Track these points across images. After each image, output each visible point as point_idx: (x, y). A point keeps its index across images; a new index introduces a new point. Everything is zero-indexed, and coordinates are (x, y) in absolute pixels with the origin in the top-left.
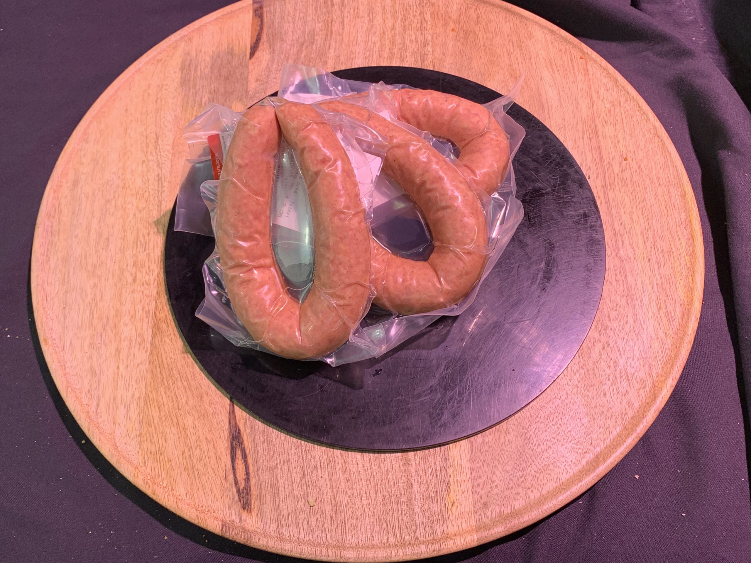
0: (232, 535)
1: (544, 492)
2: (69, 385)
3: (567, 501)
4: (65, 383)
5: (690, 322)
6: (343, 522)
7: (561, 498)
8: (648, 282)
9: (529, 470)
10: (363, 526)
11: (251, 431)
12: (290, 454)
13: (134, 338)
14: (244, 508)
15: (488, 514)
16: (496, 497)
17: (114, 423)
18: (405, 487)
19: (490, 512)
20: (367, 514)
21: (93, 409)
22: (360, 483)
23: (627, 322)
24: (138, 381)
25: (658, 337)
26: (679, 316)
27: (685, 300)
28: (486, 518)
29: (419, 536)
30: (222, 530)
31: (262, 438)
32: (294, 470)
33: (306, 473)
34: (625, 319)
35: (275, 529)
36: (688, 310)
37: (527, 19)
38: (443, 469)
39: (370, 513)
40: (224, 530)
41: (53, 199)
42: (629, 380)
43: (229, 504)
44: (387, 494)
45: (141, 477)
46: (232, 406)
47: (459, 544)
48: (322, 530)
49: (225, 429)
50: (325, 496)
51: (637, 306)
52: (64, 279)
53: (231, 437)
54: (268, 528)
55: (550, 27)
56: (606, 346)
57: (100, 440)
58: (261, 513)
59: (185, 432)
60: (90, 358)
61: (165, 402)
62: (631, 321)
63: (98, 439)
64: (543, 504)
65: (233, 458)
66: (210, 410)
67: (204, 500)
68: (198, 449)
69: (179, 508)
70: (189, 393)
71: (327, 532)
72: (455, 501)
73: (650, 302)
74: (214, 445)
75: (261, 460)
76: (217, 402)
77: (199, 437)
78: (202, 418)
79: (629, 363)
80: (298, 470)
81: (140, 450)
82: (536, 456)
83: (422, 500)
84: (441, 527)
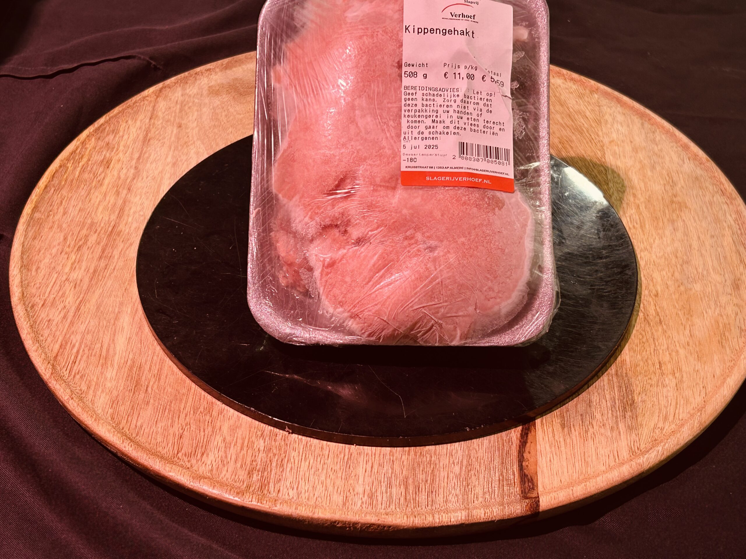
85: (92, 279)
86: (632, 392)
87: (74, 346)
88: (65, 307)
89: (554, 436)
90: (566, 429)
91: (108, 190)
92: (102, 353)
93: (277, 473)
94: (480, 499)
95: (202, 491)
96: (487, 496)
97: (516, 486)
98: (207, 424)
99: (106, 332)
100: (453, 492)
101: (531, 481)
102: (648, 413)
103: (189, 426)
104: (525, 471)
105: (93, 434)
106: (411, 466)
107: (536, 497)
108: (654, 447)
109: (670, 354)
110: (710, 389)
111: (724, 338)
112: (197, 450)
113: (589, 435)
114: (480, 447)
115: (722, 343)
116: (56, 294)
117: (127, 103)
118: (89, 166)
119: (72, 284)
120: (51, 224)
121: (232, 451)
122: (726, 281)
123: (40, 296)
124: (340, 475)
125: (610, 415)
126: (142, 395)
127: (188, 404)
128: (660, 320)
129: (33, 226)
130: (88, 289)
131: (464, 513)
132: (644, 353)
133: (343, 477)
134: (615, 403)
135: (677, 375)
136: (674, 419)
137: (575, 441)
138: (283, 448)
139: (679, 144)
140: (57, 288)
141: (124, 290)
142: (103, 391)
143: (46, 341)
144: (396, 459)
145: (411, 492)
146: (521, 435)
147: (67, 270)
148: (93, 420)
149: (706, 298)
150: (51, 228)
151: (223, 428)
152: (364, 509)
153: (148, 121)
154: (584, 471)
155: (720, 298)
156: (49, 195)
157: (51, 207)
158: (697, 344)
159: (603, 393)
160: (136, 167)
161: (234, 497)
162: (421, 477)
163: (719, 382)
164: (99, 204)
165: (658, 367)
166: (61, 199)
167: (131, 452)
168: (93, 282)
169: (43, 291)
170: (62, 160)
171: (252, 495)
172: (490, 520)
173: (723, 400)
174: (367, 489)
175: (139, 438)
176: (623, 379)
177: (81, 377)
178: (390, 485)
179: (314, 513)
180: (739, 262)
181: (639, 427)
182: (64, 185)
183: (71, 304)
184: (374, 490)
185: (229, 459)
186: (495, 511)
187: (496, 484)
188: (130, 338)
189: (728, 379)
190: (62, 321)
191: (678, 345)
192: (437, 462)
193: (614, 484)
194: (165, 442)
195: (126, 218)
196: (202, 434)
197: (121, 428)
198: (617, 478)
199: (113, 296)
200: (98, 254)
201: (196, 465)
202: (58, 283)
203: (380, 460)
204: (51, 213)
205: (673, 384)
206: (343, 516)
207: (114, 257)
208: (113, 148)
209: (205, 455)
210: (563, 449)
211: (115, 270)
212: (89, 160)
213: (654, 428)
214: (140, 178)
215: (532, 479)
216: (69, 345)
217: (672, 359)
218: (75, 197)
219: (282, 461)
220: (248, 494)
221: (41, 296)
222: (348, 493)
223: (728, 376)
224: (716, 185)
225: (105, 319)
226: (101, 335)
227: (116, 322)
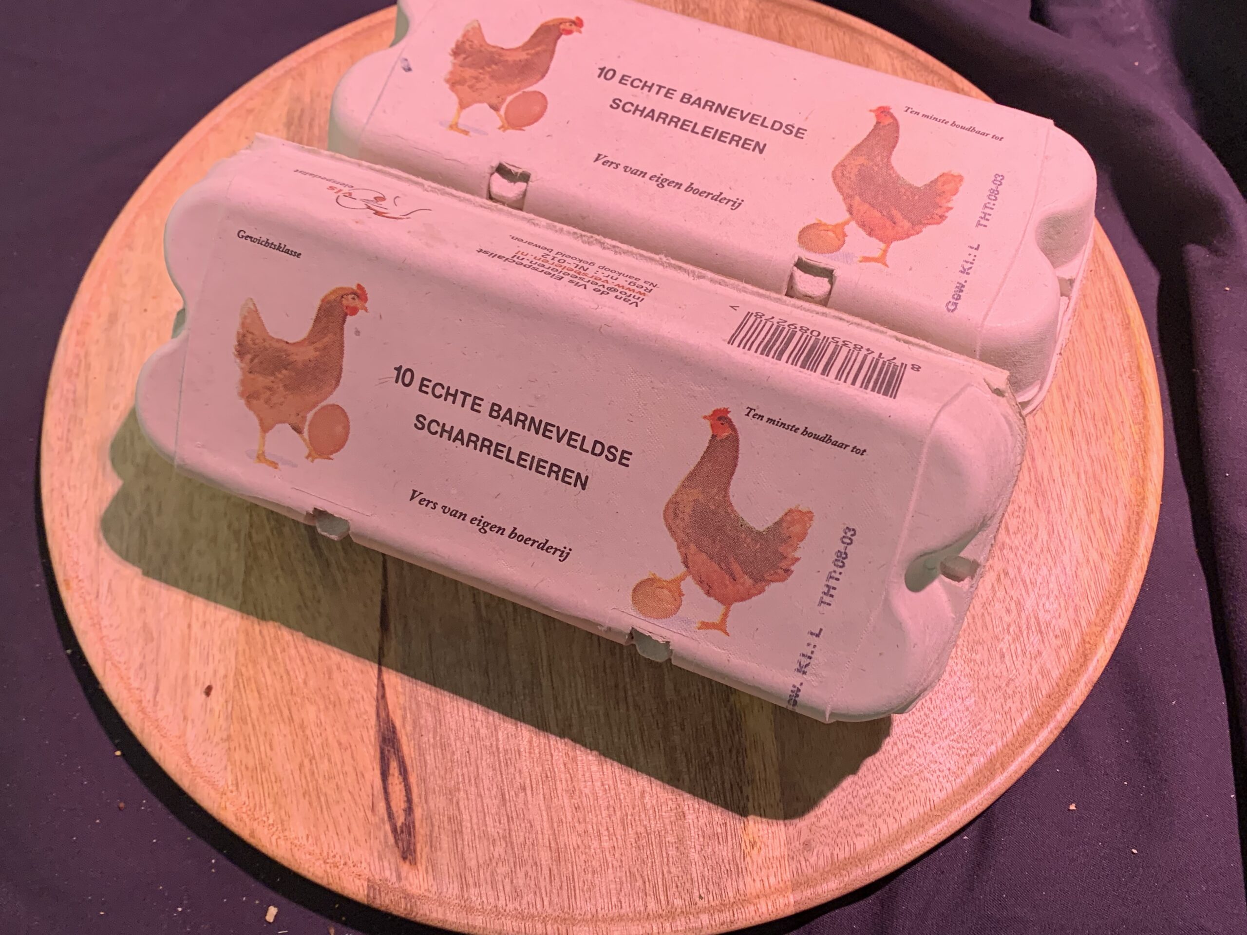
0: (385, 902)
1: (904, 821)
2: (107, 657)
3: (943, 837)
4: (101, 654)
5: (1141, 534)
6: (571, 879)
7: (932, 831)
8: (1070, 470)
9: (879, 785)
10: (604, 884)
11: (414, 728)
12: (480, 766)
13: (215, 576)
14: (404, 858)
15: (813, 860)
16: (825, 832)
17: (185, 718)
18: (673, 819)
19: (815, 858)
20: (610, 865)
21: (149, 695)
22: (598, 812)
23: (1036, 535)
24: (223, 648)
25: (1088, 560)
26: (1123, 525)
27: (1133, 497)
28: (809, 867)
29: (697, 899)
30: (368, 896)
31: (432, 740)
32: (487, 792)
33: (507, 797)
34: (1034, 530)
35: (456, 891)
36: (1138, 513)
37: (862, 33)
38: (735, 787)
39: (615, 862)
40: (372, 895)
41: (76, 345)
42: (1041, 633)
43: (379, 852)
44: (642, 830)
45: (231, 809)
46: (381, 688)
47: (764, 909)
48: (535, 893)
49: (369, 726)
50: (540, 836)
51: (1053, 509)
52: (96, 479)
53: (381, 739)
54: (445, 890)
55: (900, 47)
56: (1002, 576)
57: (161, 748)
58: (433, 865)
59: (303, 732)
60: (143, 610)
61: (269, 682)
62: (1043, 535)
63: (157, 747)
64: (903, 842)
65: (385, 775)
66: (345, 695)
67: (337, 845)
68: (326, 761)
69: (296, 860)
70: (309, 668)
71: (544, 895)
72: (757, 840)
73: (1074, 503)
74: (352, 754)
75: (432, 777)
76: (356, 681)
77: (327, 740)
78: (331, 707)
79: (1041, 605)
80: (494, 792)
81: (229, 763)
82: (890, 762)
83: (701, 839)
84: (735, 884)
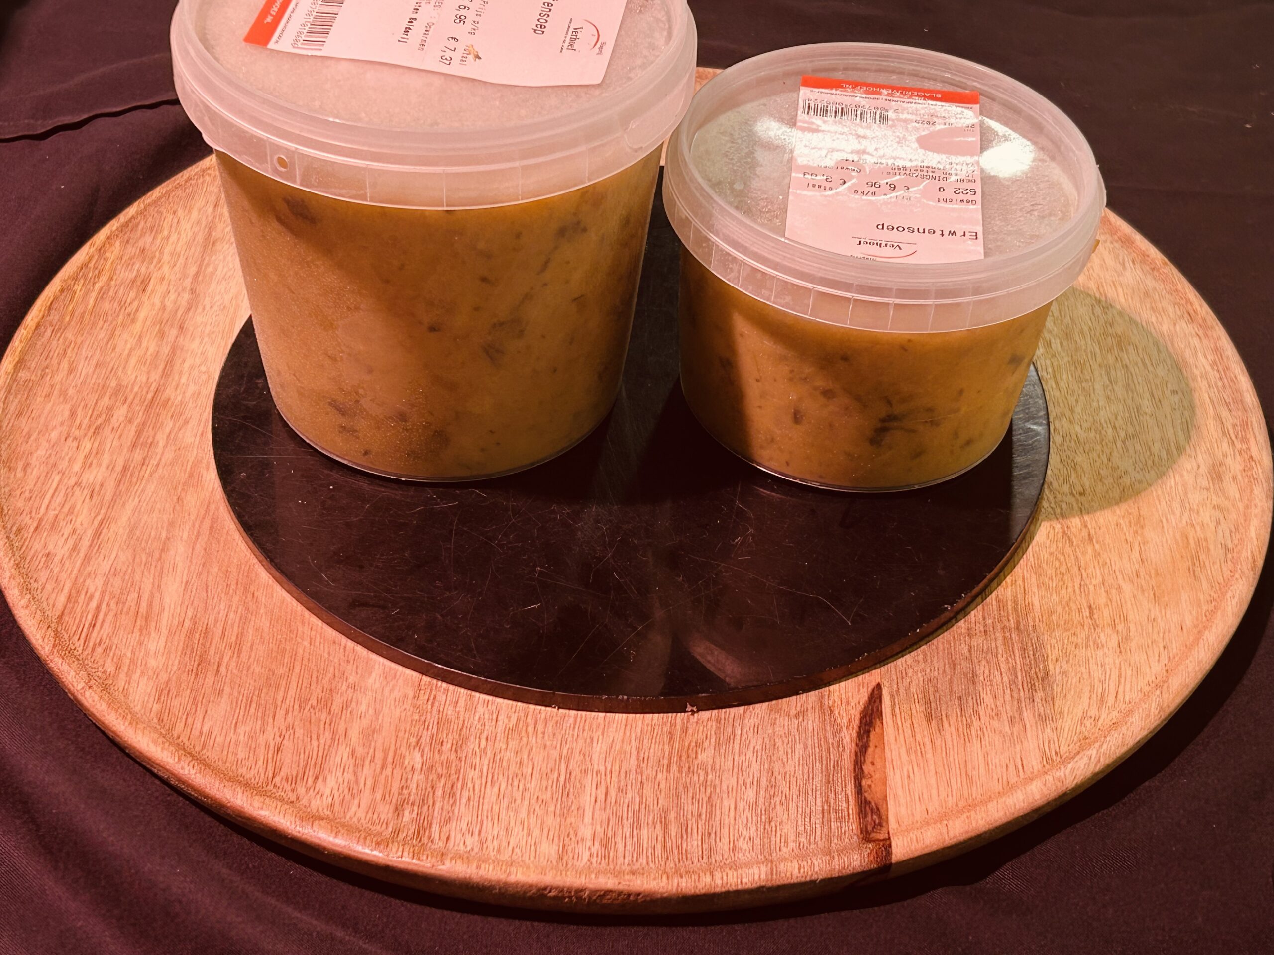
85: (120, 481)
86: (1045, 659)
87: (91, 598)
88: (74, 531)
89: (914, 736)
90: (934, 723)
91: (145, 329)
92: (141, 610)
93: (446, 807)
94: (792, 845)
95: (317, 841)
96: (803, 839)
97: (851, 820)
98: (322, 726)
99: (146, 573)
100: (745, 833)
101: (877, 811)
102: (1072, 693)
103: (291, 731)
104: (866, 795)
105: (126, 747)
106: (673, 791)
107: (884, 840)
108: (1083, 750)
109: (1107, 592)
110: (1175, 650)
111: (1197, 564)
112: (307, 772)
113: (973, 732)
114: (790, 756)
115: (1194, 571)
116: (58, 509)
117: (174, 181)
118: (112, 290)
119: (85, 492)
120: (46, 390)
121: (367, 771)
122: (1199, 467)
123: (31, 513)
124: (552, 809)
125: (1008, 697)
126: (210, 680)
127: (290, 693)
128: (1089, 535)
129: (16, 395)
130: (114, 500)
131: (764, 869)
132: (1064, 591)
133: (558, 812)
134: (1017, 677)
135: (1120, 627)
136: (1116, 701)
137: (951, 743)
138: (454, 764)
139: (1116, 237)
140: (59, 499)
141: (175, 498)
142: (142, 673)
143: (43, 589)
144: (648, 779)
145: (673, 834)
146: (859, 734)
147: (77, 467)
148: (127, 724)
149: (1167, 496)
150: (48, 396)
151: (350, 732)
152: (594, 865)
153: (210, 210)
154: (966, 794)
155: (1190, 496)
156: (42, 340)
157: (48, 361)
158: (1153, 576)
159: (995, 660)
160: (192, 290)
161: (372, 850)
162: (690, 808)
163: (1192, 638)
164: (129, 355)
165: (1088, 615)
166: (63, 347)
167: (193, 776)
168: (123, 488)
169: (36, 505)
170: (65, 280)
171: (403, 845)
172: (808, 879)
173: (1197, 669)
174: (599, 830)
175: (207, 753)
176: (1029, 635)
177: (105, 651)
178: (637, 824)
179: (509, 874)
180: (1221, 435)
181: (1058, 716)
182: (69, 323)
183: (85, 525)
184: (610, 835)
185: (362, 785)
186: (816, 864)
187: (817, 819)
188: (187, 582)
189: (1207, 632)
190: (70, 556)
191: (1120, 577)
192: (717, 782)
193: (1016, 815)
194: (251, 758)
195: (177, 377)
196: (315, 743)
197: (175, 735)
198: (1022, 805)
199: (157, 511)
200: (130, 440)
201: (306, 798)
202: (63, 489)
203: (619, 781)
204: (47, 370)
205: (1114, 642)
206: (559, 878)
207: (158, 442)
208: (152, 258)
209: (321, 779)
210: (929, 755)
211: (160, 467)
212: (111, 279)
213: (1083, 718)
214: (200, 310)
215: (878, 809)
216: (82, 596)
217: (1111, 600)
218: (88, 342)
219: (453, 786)
220: (396, 844)
221: (33, 514)
222: (566, 838)
223: (1205, 628)
224: (1179, 305)
225: (144, 549)
226: (137, 578)
227: (163, 555)
